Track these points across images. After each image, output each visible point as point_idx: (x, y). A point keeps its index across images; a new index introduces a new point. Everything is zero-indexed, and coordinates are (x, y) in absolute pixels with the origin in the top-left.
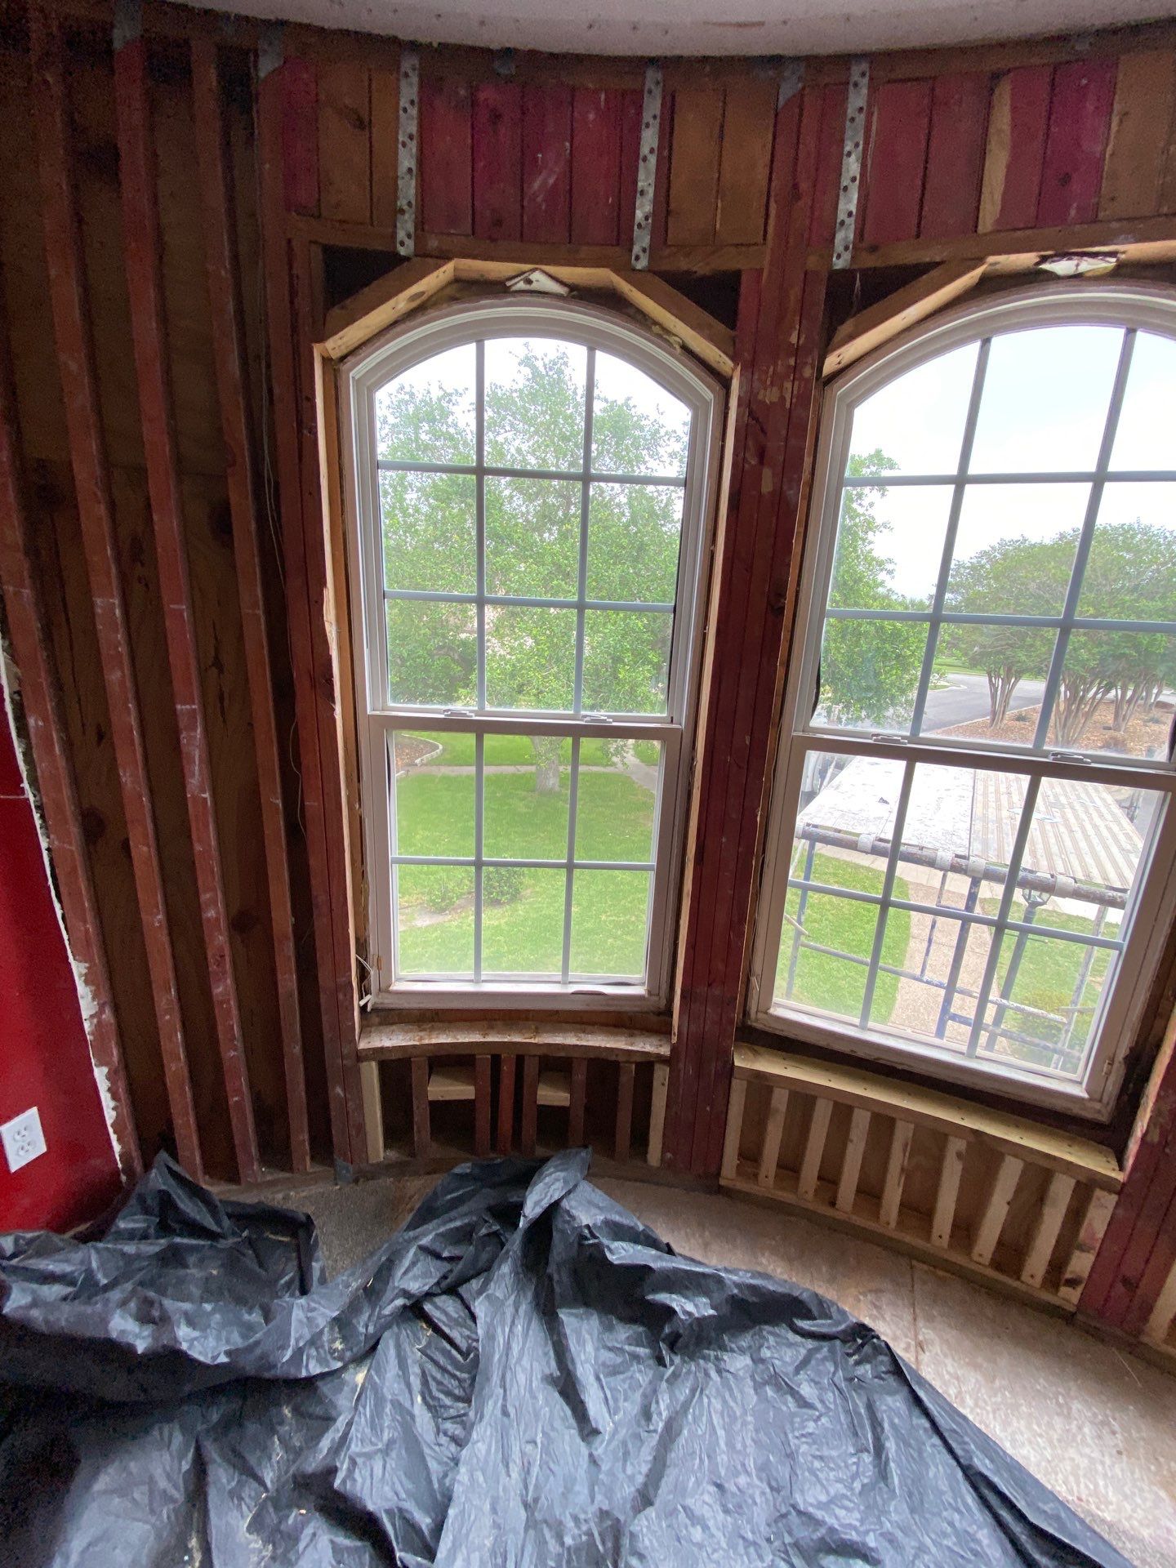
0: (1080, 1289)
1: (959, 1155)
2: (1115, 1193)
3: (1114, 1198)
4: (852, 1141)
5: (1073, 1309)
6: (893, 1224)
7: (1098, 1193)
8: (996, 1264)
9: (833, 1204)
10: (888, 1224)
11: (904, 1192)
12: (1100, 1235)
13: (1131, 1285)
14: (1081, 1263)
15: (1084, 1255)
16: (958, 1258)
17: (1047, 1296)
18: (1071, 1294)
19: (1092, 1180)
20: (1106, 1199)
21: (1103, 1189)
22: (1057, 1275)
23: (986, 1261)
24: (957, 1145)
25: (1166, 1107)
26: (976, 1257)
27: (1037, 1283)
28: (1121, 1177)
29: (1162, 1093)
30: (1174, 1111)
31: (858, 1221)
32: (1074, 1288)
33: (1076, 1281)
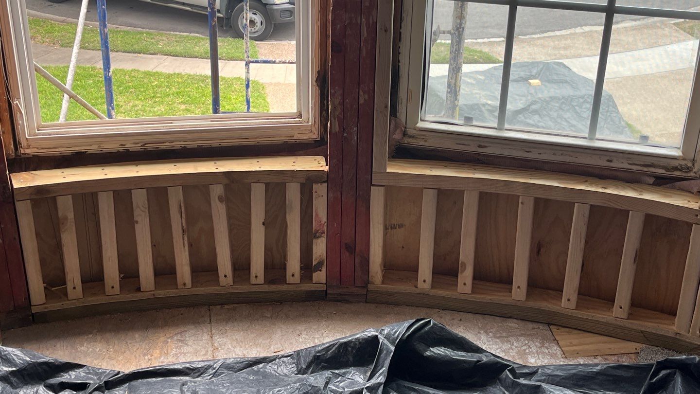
0: (324, 269)
1: (220, 199)
2: (324, 182)
3: (325, 185)
4: (137, 222)
5: (324, 288)
7: (315, 186)
8: (269, 280)
9: (139, 289)
10: (185, 284)
11: (191, 255)
12: (325, 220)
13: (351, 248)
14: (320, 248)
15: (320, 240)
16: (243, 288)
17: (307, 287)
18: (320, 276)
19: (309, 179)
20: (321, 190)
21: (317, 182)
22: (307, 268)
23: (261, 279)
24: (217, 191)
25: (337, 101)
26: (253, 280)
27: (297, 279)
28: (326, 169)
29: (333, 91)
30: (342, 103)
31: (162, 293)
32: (321, 271)
33: (320, 264)
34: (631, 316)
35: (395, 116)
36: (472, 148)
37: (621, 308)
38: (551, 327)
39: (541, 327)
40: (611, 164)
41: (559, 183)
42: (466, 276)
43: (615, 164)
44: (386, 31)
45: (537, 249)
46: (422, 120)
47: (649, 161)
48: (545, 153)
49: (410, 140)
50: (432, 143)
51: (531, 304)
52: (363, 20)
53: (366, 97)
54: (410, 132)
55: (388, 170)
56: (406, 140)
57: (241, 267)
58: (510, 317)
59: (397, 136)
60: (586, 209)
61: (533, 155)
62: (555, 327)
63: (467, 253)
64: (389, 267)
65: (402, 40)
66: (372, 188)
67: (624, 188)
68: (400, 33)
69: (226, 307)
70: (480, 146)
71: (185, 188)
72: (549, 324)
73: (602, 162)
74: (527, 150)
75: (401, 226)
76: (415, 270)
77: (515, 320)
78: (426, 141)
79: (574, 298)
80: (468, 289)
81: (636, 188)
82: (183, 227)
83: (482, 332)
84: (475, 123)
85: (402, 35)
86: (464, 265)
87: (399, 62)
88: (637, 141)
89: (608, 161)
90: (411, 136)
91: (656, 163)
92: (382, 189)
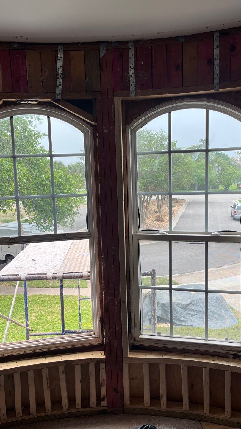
0: (106, 400)
1: (63, 372)
2: (104, 362)
3: (104, 364)
4: (29, 384)
5: (106, 408)
6: (50, 410)
7: (100, 364)
8: (83, 406)
9: (29, 414)
10: (49, 410)
11: (51, 396)
12: (105, 378)
13: (116, 390)
14: (103, 391)
15: (103, 387)
16: (72, 411)
17: (99, 408)
18: (104, 403)
19: (98, 361)
20: (103, 366)
21: (101, 363)
22: (99, 399)
23: (80, 406)
24: (62, 369)
25: (108, 330)
26: (77, 407)
27: (95, 405)
28: (104, 357)
29: (105, 326)
30: (109, 330)
31: (39, 415)
32: (104, 401)
33: (104, 398)
34: (232, 416)
35: (131, 333)
36: (161, 345)
37: (228, 412)
38: (201, 422)
39: (196, 422)
40: (215, 350)
41: (196, 359)
42: (164, 400)
43: (217, 350)
44: (124, 303)
45: (191, 386)
46: (141, 334)
47: (229, 349)
48: (189, 346)
49: (137, 342)
50: (145, 344)
51: (191, 412)
52: (115, 299)
53: (119, 328)
54: (137, 339)
55: (129, 356)
56: (136, 343)
57: (72, 400)
58: (183, 418)
59: (132, 341)
60: (208, 370)
61: (185, 347)
62: (202, 422)
63: (163, 390)
64: (132, 396)
65: (131, 304)
66: (123, 364)
67: (221, 361)
68: (130, 301)
69: (66, 419)
70: (164, 344)
71: (49, 369)
72: (200, 421)
73: (212, 350)
74: (183, 345)
75: (136, 378)
76: (143, 397)
77: (186, 420)
78: (143, 343)
79: (208, 409)
80: (165, 406)
81: (226, 360)
82: (48, 385)
83: (172, 426)
84: (162, 335)
85: (131, 302)
86: (162, 395)
87: (130, 312)
88: (223, 340)
89: (214, 349)
90: (137, 341)
91: (232, 349)
92: (127, 365)
